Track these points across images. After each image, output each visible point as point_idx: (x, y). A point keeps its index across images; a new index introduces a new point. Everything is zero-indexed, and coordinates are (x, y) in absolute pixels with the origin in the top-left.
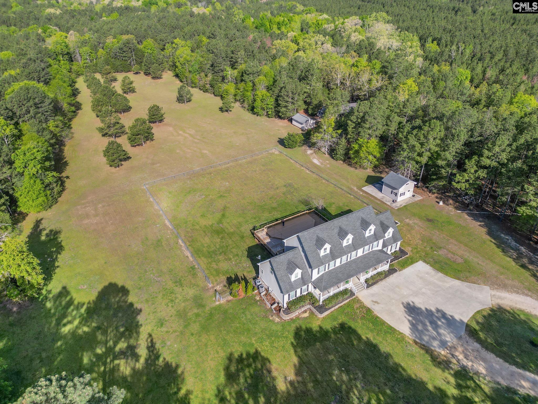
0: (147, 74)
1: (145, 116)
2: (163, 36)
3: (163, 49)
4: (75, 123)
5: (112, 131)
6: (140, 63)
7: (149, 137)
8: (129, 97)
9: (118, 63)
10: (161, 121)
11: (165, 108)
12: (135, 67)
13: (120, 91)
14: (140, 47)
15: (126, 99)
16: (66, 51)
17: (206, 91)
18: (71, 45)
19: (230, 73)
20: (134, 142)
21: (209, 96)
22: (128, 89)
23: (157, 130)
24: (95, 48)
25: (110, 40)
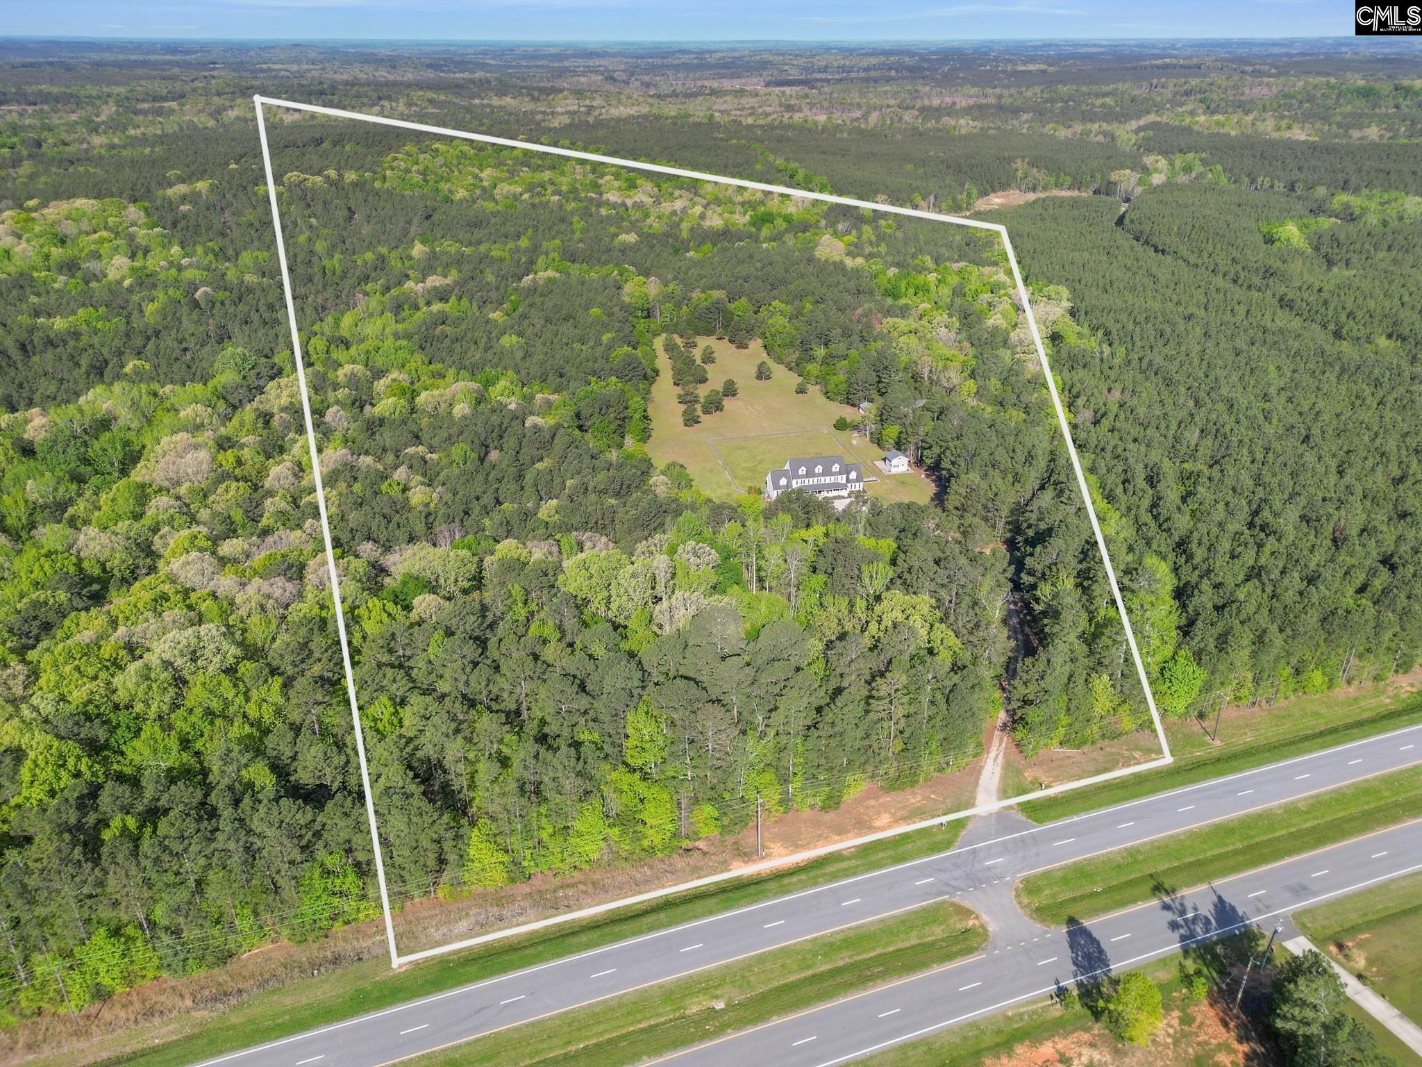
0: (731, 341)
1: (720, 388)
2: (759, 296)
3: (756, 312)
4: (654, 389)
5: (689, 398)
6: (726, 327)
7: (719, 408)
8: (708, 367)
9: (701, 324)
10: (734, 395)
11: (739, 383)
12: (720, 331)
13: (699, 362)
14: (732, 306)
15: (705, 370)
16: (646, 306)
17: (791, 369)
18: (651, 298)
19: (820, 352)
20: (706, 411)
21: (794, 375)
22: (709, 358)
23: (727, 403)
24: (678, 305)
25: (696, 295)
